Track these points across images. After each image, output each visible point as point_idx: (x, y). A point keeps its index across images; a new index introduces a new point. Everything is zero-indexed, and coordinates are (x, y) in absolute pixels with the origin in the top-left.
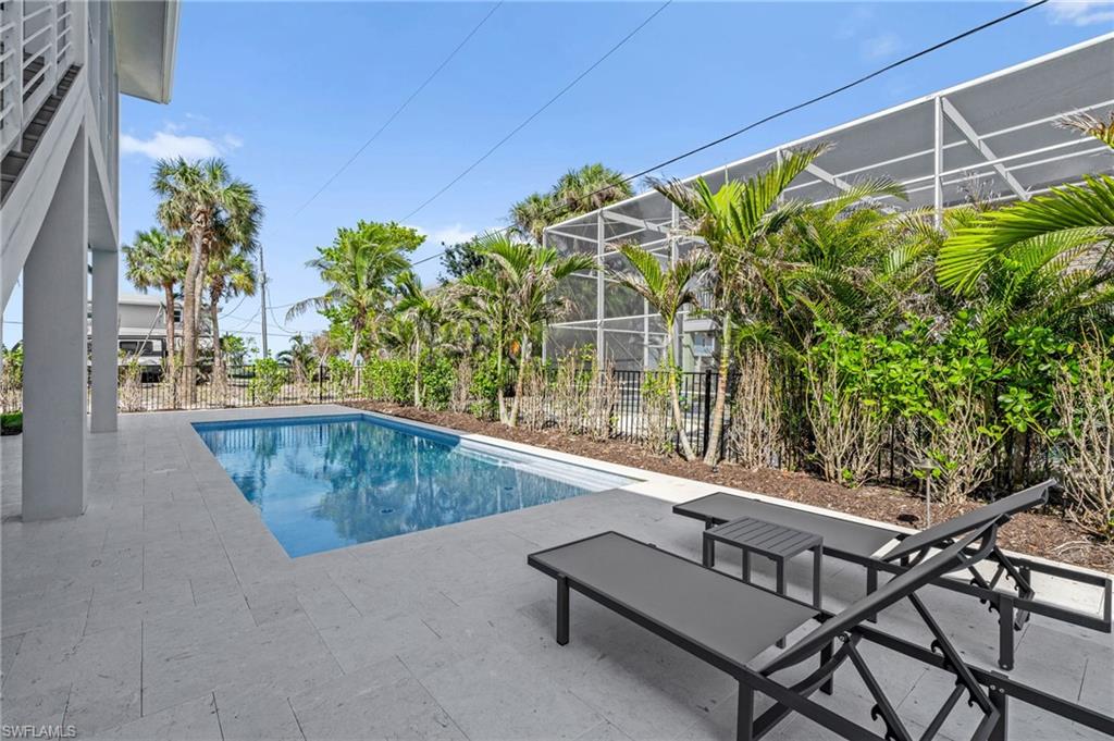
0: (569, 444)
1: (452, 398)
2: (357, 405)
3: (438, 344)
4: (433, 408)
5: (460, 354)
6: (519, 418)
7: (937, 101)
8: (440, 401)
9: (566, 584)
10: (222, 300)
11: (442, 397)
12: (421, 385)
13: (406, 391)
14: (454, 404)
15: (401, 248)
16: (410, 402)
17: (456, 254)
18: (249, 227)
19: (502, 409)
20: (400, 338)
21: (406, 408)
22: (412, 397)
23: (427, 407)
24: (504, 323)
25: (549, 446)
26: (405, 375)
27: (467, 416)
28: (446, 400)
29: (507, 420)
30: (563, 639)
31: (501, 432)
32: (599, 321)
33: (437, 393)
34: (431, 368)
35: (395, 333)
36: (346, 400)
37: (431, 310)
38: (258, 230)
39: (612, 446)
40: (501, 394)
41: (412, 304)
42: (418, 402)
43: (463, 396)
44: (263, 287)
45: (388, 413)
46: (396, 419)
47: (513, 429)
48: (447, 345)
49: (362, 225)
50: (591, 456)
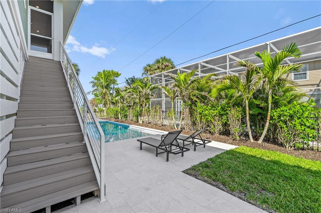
0: (153, 127)
1: (128, 117)
2: (105, 119)
3: (125, 104)
4: (124, 119)
5: (130, 106)
6: (143, 122)
7: (227, 55)
8: (125, 118)
9: (141, 142)
11: (126, 117)
12: (121, 114)
13: (117, 116)
14: (128, 118)
15: (115, 77)
16: (118, 118)
17: (129, 80)
19: (139, 120)
20: (115, 102)
21: (117, 119)
22: (119, 117)
23: (122, 119)
24: (140, 100)
25: (149, 127)
26: (117, 112)
27: (132, 121)
28: (127, 118)
29: (140, 122)
30: (141, 149)
31: (139, 125)
33: (124, 116)
34: (123, 110)
35: (114, 101)
36: (102, 118)
37: (123, 96)
39: (162, 127)
40: (139, 116)
41: (119, 95)
42: (120, 118)
43: (131, 117)
45: (113, 121)
46: (115, 122)
47: (142, 124)
48: (127, 104)
49: (104, 71)
50: (157, 129)
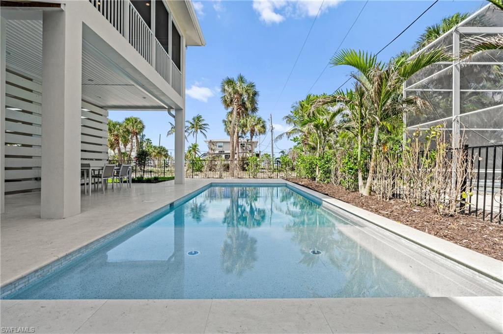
2: (292, 180)
4: (323, 182)
10: (254, 137)
13: (312, 173)
18: (253, 101)
19: (361, 183)
21: (311, 182)
22: (315, 176)
26: (312, 164)
28: (329, 177)
29: (364, 191)
32: (454, 117)
37: (323, 124)
38: (257, 102)
40: (359, 173)
44: (272, 131)
